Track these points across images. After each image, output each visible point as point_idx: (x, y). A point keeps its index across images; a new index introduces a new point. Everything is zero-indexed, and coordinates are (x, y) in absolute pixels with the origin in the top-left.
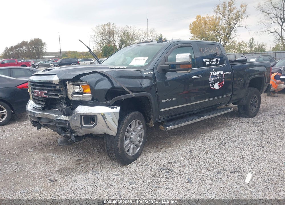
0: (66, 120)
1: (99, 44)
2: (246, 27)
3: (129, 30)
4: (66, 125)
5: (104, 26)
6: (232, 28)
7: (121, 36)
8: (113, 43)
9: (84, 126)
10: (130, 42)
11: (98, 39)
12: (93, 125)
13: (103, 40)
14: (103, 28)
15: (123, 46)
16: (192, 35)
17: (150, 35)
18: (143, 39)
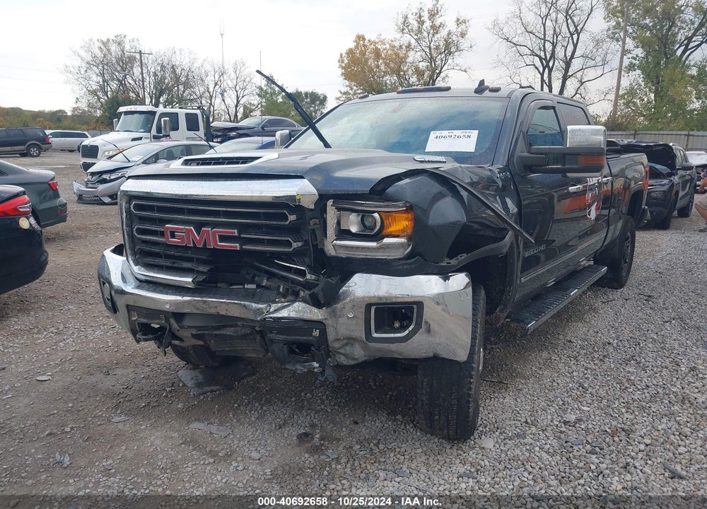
0: (315, 318)
1: (94, 93)
2: (468, 70)
3: (176, 60)
4: (311, 335)
5: (105, 44)
6: (438, 71)
7: (155, 75)
8: (133, 92)
9: (375, 335)
10: (181, 92)
11: (88, 79)
12: (407, 332)
13: (104, 81)
14: (104, 49)
15: (161, 99)
16: (347, 83)
17: (233, 76)
18: (216, 84)
